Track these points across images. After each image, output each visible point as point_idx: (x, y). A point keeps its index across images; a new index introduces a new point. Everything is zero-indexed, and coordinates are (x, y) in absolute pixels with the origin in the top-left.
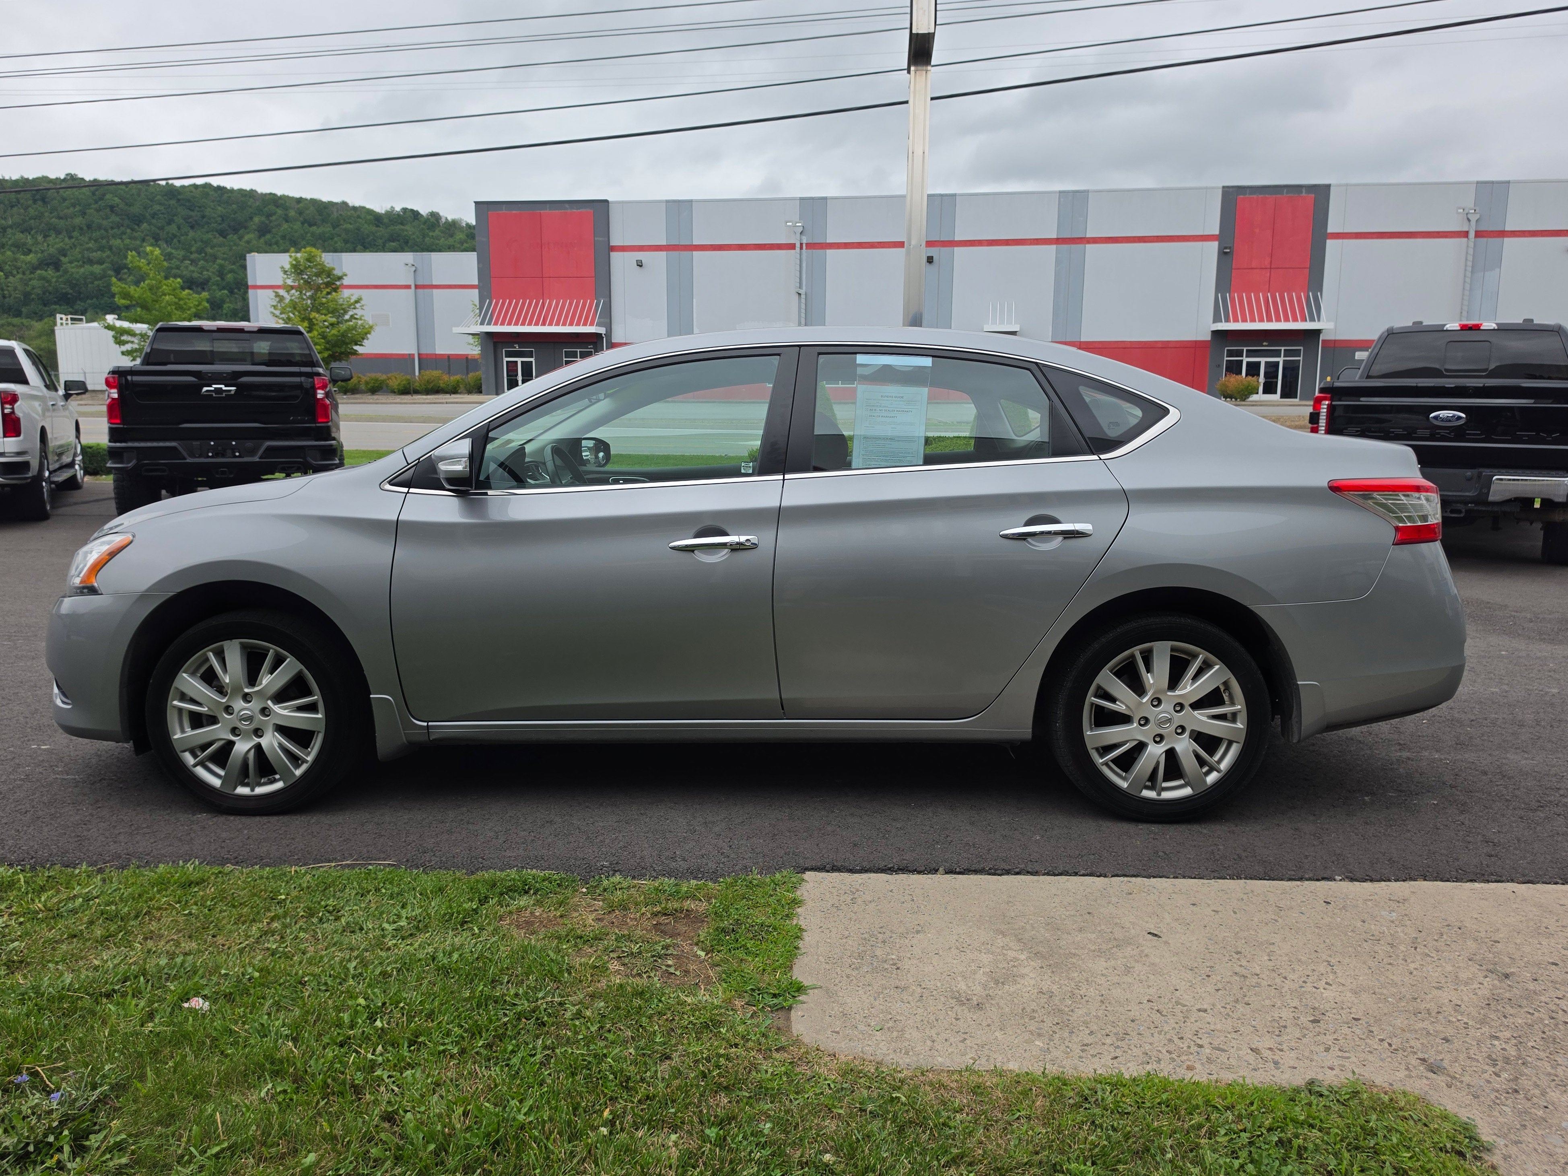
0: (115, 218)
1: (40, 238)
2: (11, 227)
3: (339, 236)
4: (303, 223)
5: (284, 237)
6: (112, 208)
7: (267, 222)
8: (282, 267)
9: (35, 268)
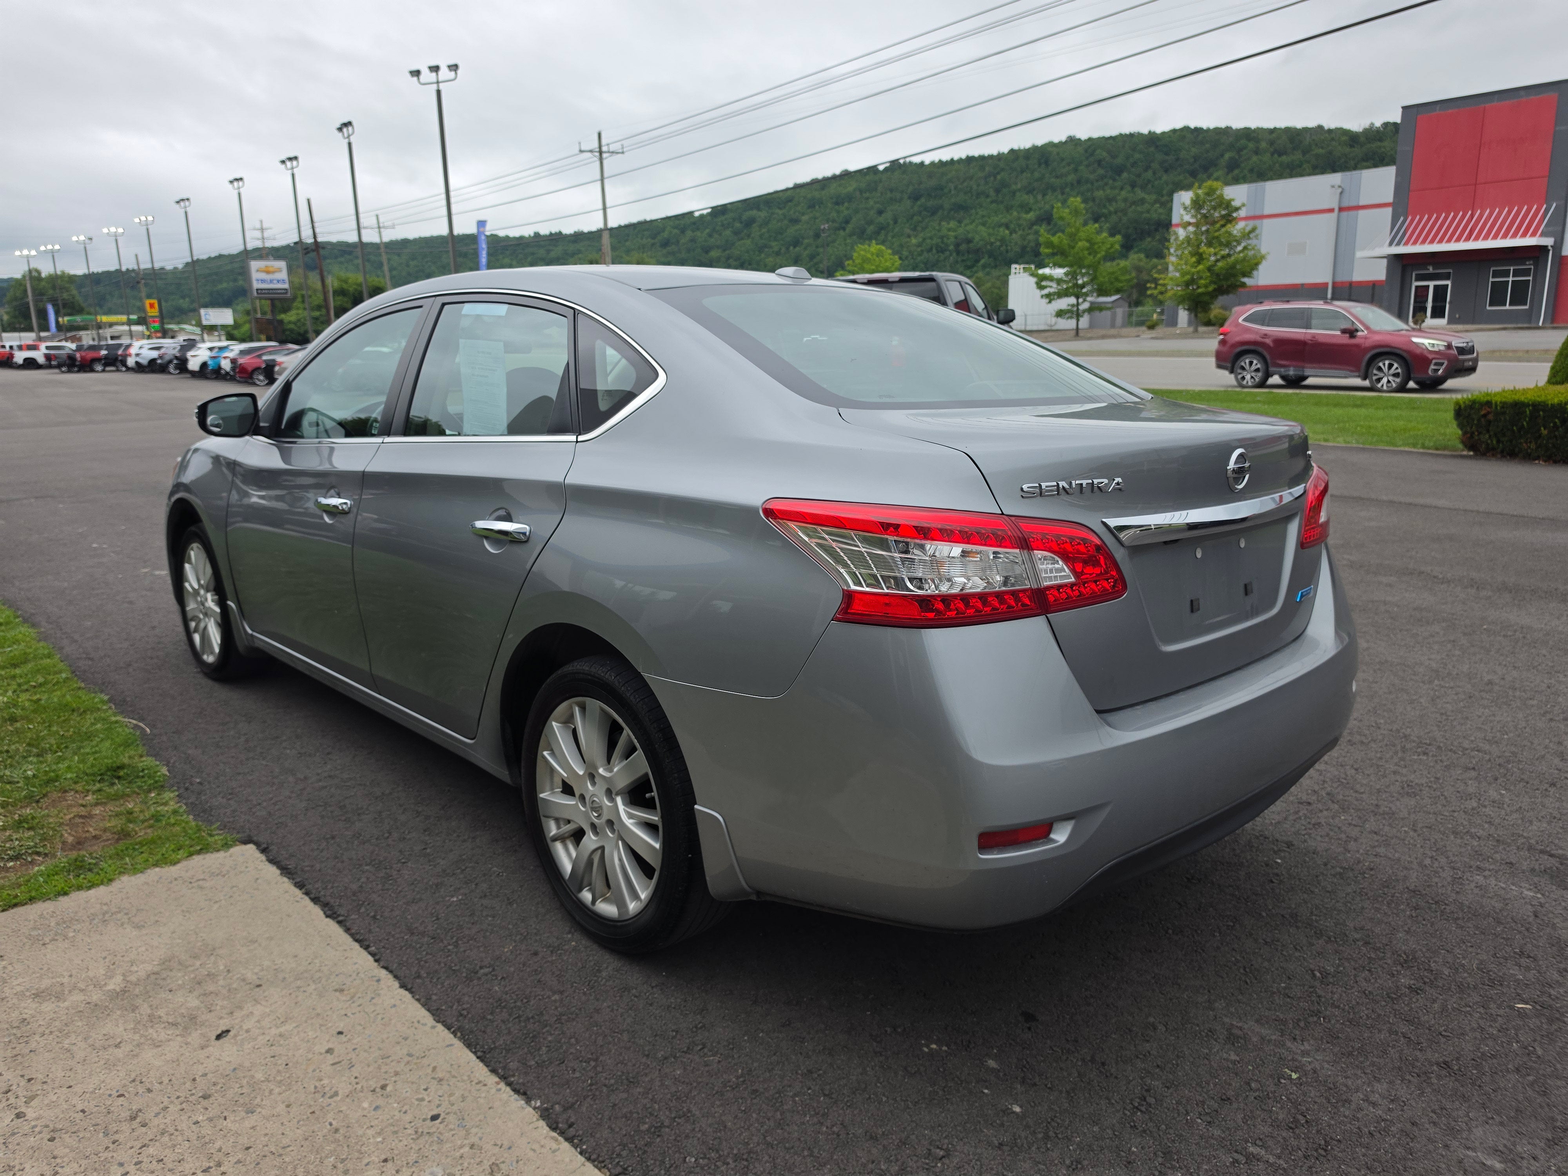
0: (1101, 171)
1: (1040, 197)
2: (1019, 190)
3: (1308, 162)
4: (1272, 154)
5: (1251, 171)
6: (1099, 162)
7: (1237, 157)
8: (1184, 204)
9: (1033, 224)
